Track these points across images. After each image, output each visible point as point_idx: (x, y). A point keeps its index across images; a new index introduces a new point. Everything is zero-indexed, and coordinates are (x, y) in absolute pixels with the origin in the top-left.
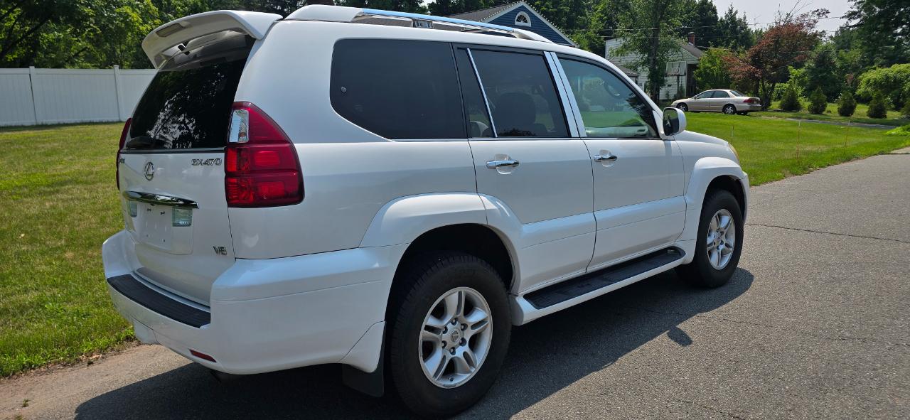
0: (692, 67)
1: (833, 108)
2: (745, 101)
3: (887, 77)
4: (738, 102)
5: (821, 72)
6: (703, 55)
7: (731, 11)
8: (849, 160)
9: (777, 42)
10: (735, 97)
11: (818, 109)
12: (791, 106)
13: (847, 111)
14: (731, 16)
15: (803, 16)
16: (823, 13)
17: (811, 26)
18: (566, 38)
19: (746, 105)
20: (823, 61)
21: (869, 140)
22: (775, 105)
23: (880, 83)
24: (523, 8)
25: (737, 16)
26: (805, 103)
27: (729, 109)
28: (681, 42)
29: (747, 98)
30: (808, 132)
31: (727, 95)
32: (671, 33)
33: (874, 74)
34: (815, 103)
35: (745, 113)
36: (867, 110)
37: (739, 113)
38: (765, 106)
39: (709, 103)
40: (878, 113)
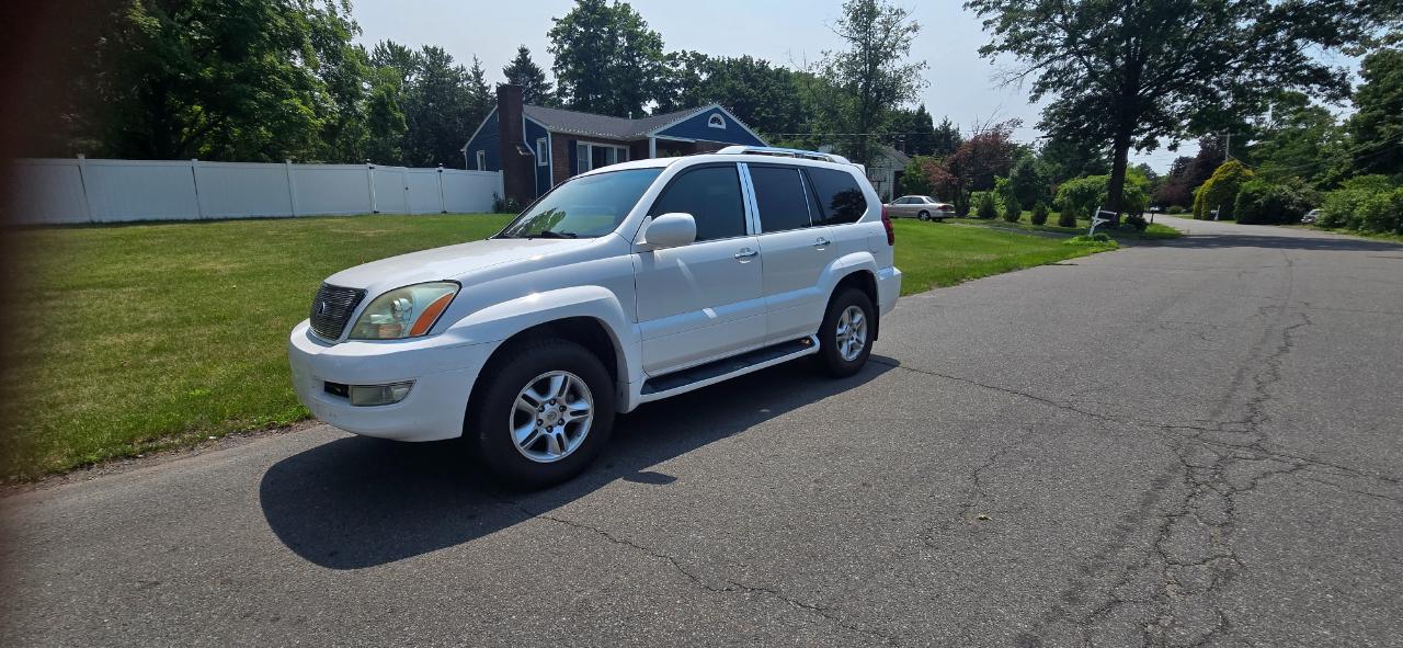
0: (898, 174)
1: (1027, 215)
2: (939, 208)
3: (1082, 188)
4: (933, 208)
5: (1024, 181)
6: (909, 163)
7: (945, 122)
8: (1009, 270)
9: (974, 152)
10: (929, 203)
11: (1012, 217)
12: (987, 213)
13: (1039, 219)
14: (946, 127)
15: (998, 126)
16: (1017, 123)
17: (1006, 135)
18: (760, 140)
19: (940, 211)
20: (1027, 171)
21: (1043, 249)
22: (974, 211)
23: (1076, 193)
24: (716, 110)
25: (951, 128)
26: (1002, 210)
27: (924, 215)
28: (890, 149)
29: (941, 205)
30: (990, 240)
31: (922, 202)
32: (878, 141)
33: (1071, 185)
34: (1010, 210)
35: (938, 219)
36: (1058, 219)
37: (935, 219)
38: (962, 212)
39: (905, 209)
40: (1068, 222)
